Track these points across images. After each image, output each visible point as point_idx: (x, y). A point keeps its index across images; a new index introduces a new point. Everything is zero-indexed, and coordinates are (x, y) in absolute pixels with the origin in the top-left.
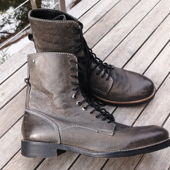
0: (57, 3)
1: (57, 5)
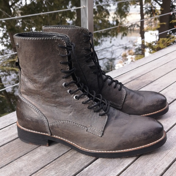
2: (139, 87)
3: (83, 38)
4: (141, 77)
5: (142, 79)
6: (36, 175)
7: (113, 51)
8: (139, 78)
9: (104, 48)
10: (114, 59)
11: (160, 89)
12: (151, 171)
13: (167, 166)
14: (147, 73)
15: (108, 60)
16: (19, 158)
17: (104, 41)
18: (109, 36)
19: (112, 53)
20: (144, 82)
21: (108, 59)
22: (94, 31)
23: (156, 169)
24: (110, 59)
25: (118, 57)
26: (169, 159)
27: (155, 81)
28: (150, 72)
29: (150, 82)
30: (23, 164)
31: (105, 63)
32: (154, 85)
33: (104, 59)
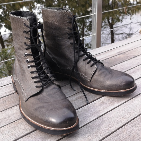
0: (94, 34)
1: (94, 35)
2: (122, 61)
3: (67, 20)
4: (128, 52)
5: (127, 54)
6: (18, 121)
7: (131, 28)
8: (126, 53)
9: (124, 24)
10: (132, 34)
11: (140, 63)
12: (106, 129)
13: (120, 126)
14: (134, 49)
15: (127, 35)
16: (11, 107)
17: (124, 18)
18: (129, 14)
19: (131, 29)
20: (128, 57)
21: (126, 33)
22: (102, 11)
23: (110, 127)
24: (128, 34)
25: (135, 33)
26: (124, 120)
27: (138, 56)
28: (137, 48)
29: (134, 57)
30: (12, 113)
31: (124, 37)
32: (136, 60)
33: (123, 33)
